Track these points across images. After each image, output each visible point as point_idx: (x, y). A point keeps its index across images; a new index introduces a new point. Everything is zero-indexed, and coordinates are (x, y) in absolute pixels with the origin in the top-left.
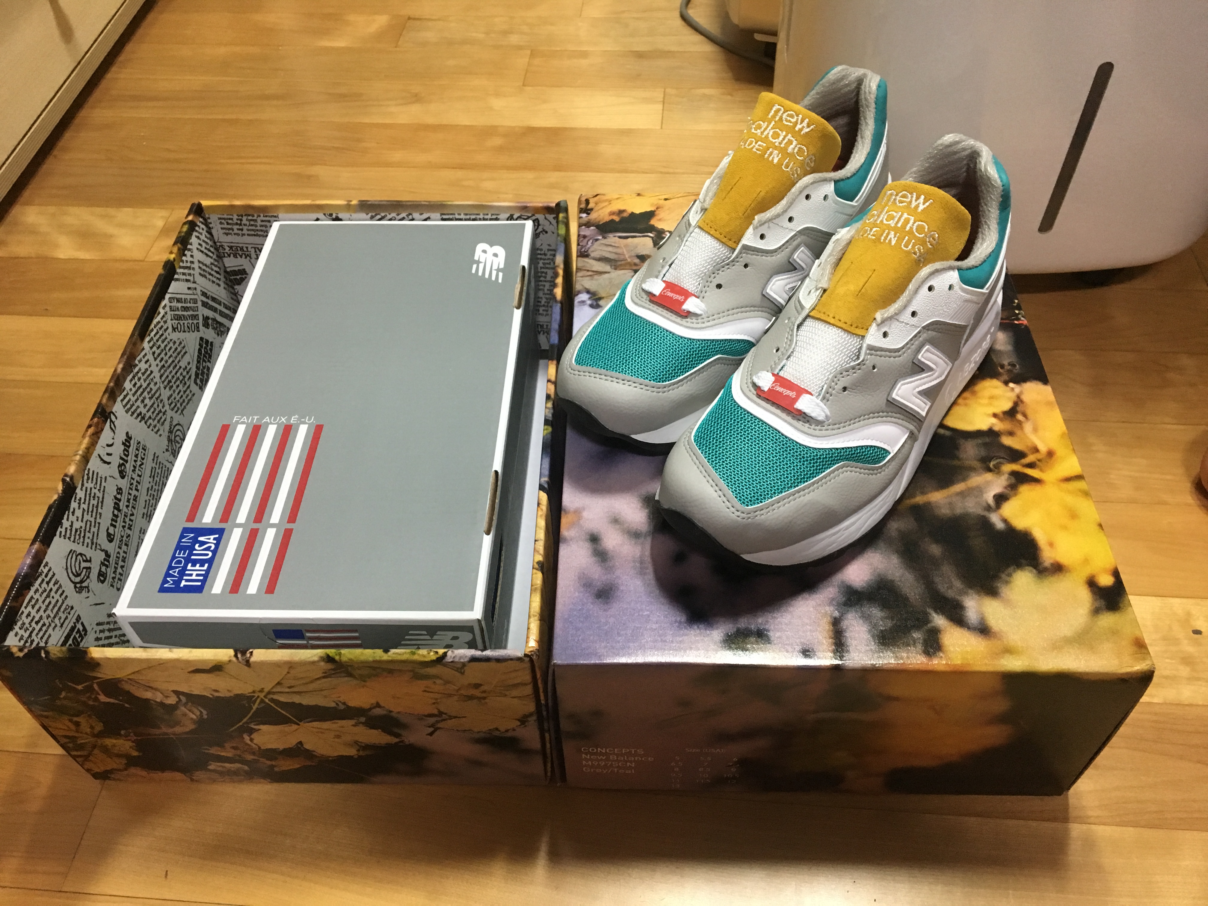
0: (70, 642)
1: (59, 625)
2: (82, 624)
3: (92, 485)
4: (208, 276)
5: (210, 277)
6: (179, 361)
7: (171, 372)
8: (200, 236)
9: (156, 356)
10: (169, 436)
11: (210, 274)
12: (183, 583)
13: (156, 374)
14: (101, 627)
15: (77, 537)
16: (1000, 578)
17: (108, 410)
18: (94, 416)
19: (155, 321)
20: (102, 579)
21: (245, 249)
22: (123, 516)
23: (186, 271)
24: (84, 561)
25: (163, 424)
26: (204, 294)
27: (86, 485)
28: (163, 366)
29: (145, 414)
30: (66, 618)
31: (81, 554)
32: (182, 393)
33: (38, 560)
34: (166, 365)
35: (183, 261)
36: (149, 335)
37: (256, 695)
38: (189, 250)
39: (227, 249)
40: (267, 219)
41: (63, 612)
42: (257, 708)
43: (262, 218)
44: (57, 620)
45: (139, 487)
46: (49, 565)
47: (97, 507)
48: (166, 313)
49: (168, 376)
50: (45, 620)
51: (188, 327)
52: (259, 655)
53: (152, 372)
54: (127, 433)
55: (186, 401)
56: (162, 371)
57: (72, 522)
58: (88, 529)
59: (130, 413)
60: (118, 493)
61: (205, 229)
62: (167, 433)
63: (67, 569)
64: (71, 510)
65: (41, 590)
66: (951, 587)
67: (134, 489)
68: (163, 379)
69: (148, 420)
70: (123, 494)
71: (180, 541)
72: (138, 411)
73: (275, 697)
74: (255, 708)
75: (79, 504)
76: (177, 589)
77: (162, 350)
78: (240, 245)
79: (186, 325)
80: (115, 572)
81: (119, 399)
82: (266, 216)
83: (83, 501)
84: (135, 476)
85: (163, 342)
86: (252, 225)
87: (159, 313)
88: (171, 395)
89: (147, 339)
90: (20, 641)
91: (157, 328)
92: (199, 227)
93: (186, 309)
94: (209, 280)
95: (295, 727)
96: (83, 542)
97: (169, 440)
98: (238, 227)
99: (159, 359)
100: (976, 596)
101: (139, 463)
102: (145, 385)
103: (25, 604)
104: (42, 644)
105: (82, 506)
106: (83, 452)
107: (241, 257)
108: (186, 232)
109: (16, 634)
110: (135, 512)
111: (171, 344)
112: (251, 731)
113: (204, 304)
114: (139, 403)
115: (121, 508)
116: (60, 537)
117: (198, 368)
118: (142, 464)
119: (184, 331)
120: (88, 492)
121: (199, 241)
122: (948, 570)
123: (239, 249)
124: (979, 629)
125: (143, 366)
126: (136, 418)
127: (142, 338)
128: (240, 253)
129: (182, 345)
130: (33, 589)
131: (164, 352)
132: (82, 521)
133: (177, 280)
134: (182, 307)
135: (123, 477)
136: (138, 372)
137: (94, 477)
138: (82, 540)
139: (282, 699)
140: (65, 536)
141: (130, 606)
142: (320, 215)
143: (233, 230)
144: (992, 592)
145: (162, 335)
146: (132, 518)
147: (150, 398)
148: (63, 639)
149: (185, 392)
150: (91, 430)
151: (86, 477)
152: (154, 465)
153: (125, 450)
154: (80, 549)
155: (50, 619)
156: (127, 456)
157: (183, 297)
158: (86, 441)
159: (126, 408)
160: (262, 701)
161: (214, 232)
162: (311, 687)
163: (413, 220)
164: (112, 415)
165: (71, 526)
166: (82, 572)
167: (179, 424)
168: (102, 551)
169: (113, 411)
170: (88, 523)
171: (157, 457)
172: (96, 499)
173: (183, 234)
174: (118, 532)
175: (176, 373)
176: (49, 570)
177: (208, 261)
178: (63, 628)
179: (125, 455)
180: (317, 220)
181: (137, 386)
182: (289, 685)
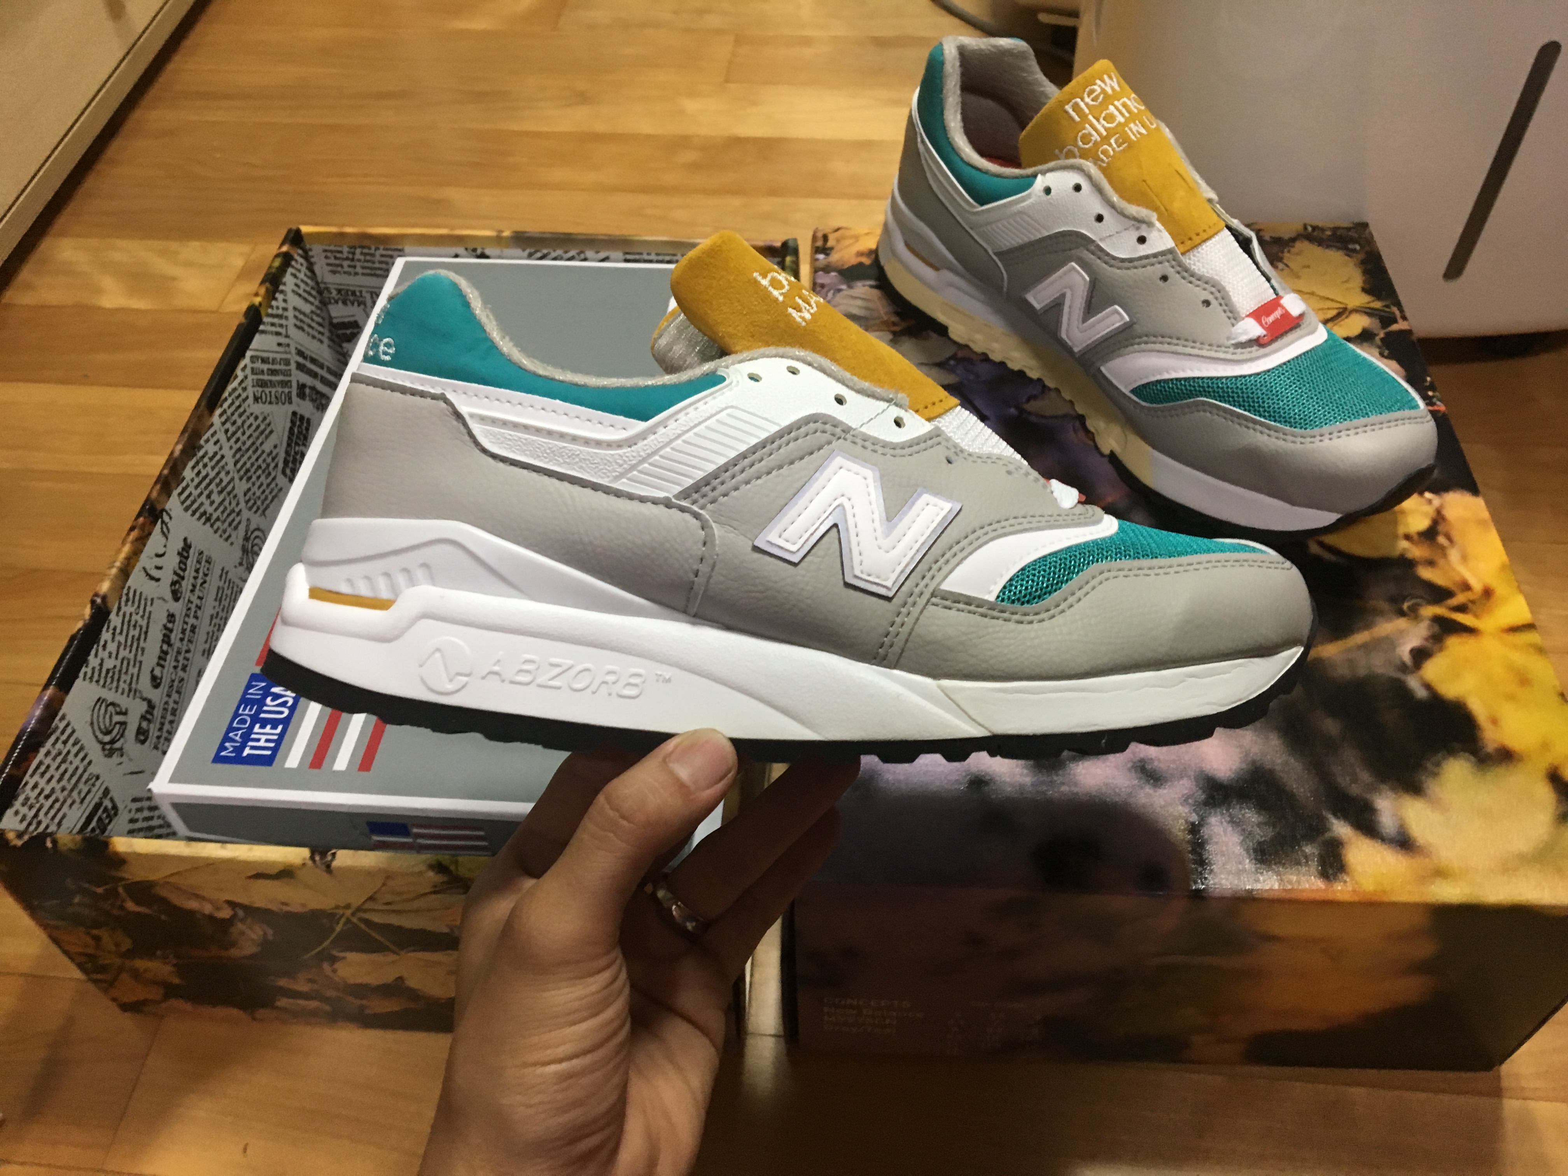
0: (93, 824)
1: (78, 801)
2: (112, 800)
3: (133, 610)
4: (306, 327)
5: (310, 330)
6: (262, 443)
7: (249, 458)
8: (298, 274)
9: (229, 434)
10: (243, 546)
11: (310, 326)
12: (247, 751)
13: (229, 460)
14: (138, 805)
15: (109, 680)
16: (1426, 768)
17: (159, 507)
18: (139, 515)
19: (230, 388)
20: (142, 738)
21: (358, 294)
22: (175, 654)
23: (276, 321)
24: (118, 713)
25: (236, 528)
26: (300, 353)
27: (124, 609)
28: (239, 449)
29: (211, 515)
30: (89, 792)
31: (112, 704)
32: (264, 487)
33: (52, 710)
34: (244, 448)
35: (272, 307)
36: (221, 406)
37: (341, 912)
38: (282, 292)
39: (334, 293)
40: (390, 253)
41: (86, 782)
42: (342, 930)
43: (381, 252)
44: (75, 794)
45: (199, 613)
46: (68, 718)
47: (139, 639)
48: (246, 377)
49: (245, 463)
50: (58, 794)
51: (276, 397)
52: (344, 858)
53: (223, 457)
54: (185, 539)
55: (270, 498)
56: (238, 456)
57: (102, 660)
58: (124, 670)
59: (190, 512)
60: (170, 622)
61: (305, 264)
62: (240, 541)
63: (92, 724)
64: (102, 643)
65: (54, 753)
66: (1355, 780)
67: (192, 615)
68: (239, 465)
69: (214, 522)
70: (176, 623)
71: (245, 692)
72: (202, 510)
73: (367, 916)
74: (338, 928)
75: (114, 634)
76: (238, 759)
77: (239, 428)
78: (352, 288)
79: (273, 394)
80: (160, 729)
81: (175, 493)
82: (387, 249)
83: (118, 631)
84: (194, 599)
85: (240, 416)
86: (368, 261)
87: (236, 377)
88: (249, 490)
89: (218, 412)
90: (22, 821)
91: (233, 396)
92: (296, 261)
93: (273, 372)
94: (308, 334)
95: (392, 957)
96: (117, 687)
97: (244, 550)
98: (348, 262)
99: (234, 439)
100: (1390, 794)
101: (200, 581)
102: (212, 474)
103: (30, 771)
104: (53, 828)
105: (118, 638)
106: (122, 563)
107: (353, 304)
108: (278, 268)
109: (17, 813)
110: (192, 647)
111: (252, 419)
112: (333, 960)
113: (300, 367)
114: (203, 498)
115: (173, 641)
116: (84, 679)
117: (287, 453)
118: (205, 582)
119: (270, 403)
120: (127, 619)
121: (295, 280)
122: (1350, 755)
123: (350, 293)
124: (1398, 841)
125: (210, 448)
126: (199, 519)
127: (211, 409)
128: (352, 298)
129: (267, 421)
130: (43, 751)
131: (241, 430)
132: (116, 658)
133: (263, 332)
134: (268, 369)
135: (176, 599)
136: (203, 457)
137: (137, 598)
138: (115, 684)
139: (377, 918)
140: (91, 678)
141: (174, 779)
142: (460, 250)
143: (342, 266)
144: (1415, 789)
145: (239, 406)
146: (188, 655)
147: (220, 492)
148: (83, 820)
149: (268, 485)
150: (134, 534)
151: (124, 598)
152: (221, 584)
153: (180, 562)
154: (110, 696)
155: (66, 793)
156: (184, 570)
157: (271, 356)
158: (127, 549)
159: (185, 505)
160: (348, 921)
161: (317, 268)
162: (416, 904)
163: (585, 260)
164: (164, 513)
165: (101, 665)
166: (112, 730)
167: (258, 529)
168: (144, 699)
169: (167, 507)
170: (125, 663)
171: (227, 573)
172: (138, 629)
173: (273, 270)
174: (167, 674)
175: (257, 460)
176: (68, 725)
177: (307, 308)
178: (85, 805)
179: (180, 568)
180: (456, 256)
181: (201, 476)
182: (385, 901)
